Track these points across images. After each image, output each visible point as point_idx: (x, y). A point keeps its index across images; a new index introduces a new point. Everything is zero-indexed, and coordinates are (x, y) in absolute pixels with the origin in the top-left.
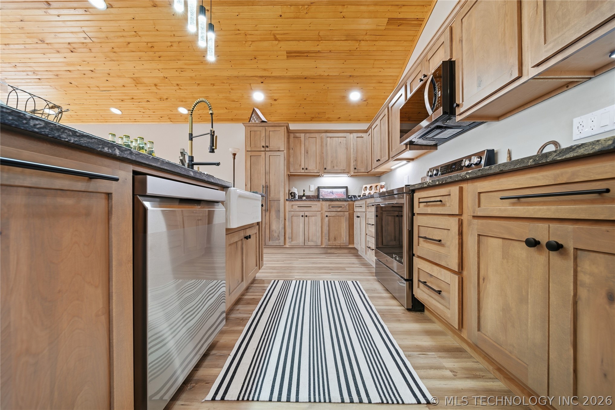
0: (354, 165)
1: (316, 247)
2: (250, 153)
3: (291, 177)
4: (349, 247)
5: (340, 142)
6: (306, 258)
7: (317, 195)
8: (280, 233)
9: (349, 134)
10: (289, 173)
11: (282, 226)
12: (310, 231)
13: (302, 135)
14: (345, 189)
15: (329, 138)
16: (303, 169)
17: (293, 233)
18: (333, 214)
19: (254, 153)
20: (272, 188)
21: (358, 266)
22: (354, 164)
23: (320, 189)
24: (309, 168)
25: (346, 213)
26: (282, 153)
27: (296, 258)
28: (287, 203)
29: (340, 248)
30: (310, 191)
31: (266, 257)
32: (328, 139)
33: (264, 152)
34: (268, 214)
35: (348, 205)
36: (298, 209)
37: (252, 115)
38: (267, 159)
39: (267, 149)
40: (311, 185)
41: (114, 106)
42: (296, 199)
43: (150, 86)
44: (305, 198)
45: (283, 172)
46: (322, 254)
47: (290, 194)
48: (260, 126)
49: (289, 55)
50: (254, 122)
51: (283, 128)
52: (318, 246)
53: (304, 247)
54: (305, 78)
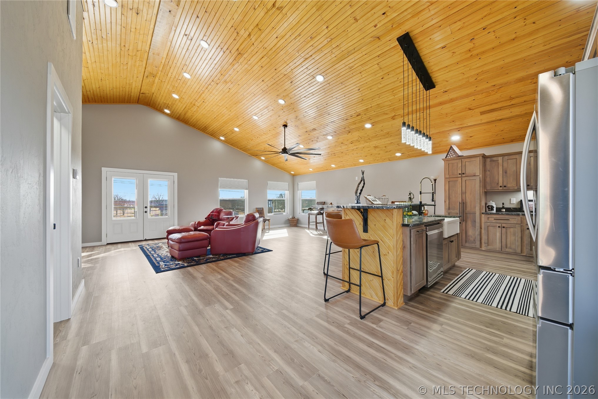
1: (515, 254)
2: (448, 179)
3: (487, 193)
6: (503, 261)
7: (519, 207)
8: (476, 238)
10: (485, 191)
11: (477, 233)
12: (508, 240)
13: (500, 159)
16: (501, 187)
17: (489, 239)
19: (451, 179)
20: (468, 205)
24: (508, 185)
26: (478, 177)
27: (492, 259)
28: (483, 215)
31: (462, 254)
33: (461, 178)
34: (464, 223)
36: (494, 221)
37: (450, 150)
38: (463, 183)
39: (463, 175)
40: (512, 199)
41: (362, 159)
42: (495, 211)
43: (382, 148)
44: (504, 210)
45: (479, 192)
46: (523, 261)
47: (487, 207)
48: (457, 159)
49: (482, 113)
50: (452, 156)
51: (479, 158)
52: (517, 253)
53: (501, 252)
54: (500, 120)
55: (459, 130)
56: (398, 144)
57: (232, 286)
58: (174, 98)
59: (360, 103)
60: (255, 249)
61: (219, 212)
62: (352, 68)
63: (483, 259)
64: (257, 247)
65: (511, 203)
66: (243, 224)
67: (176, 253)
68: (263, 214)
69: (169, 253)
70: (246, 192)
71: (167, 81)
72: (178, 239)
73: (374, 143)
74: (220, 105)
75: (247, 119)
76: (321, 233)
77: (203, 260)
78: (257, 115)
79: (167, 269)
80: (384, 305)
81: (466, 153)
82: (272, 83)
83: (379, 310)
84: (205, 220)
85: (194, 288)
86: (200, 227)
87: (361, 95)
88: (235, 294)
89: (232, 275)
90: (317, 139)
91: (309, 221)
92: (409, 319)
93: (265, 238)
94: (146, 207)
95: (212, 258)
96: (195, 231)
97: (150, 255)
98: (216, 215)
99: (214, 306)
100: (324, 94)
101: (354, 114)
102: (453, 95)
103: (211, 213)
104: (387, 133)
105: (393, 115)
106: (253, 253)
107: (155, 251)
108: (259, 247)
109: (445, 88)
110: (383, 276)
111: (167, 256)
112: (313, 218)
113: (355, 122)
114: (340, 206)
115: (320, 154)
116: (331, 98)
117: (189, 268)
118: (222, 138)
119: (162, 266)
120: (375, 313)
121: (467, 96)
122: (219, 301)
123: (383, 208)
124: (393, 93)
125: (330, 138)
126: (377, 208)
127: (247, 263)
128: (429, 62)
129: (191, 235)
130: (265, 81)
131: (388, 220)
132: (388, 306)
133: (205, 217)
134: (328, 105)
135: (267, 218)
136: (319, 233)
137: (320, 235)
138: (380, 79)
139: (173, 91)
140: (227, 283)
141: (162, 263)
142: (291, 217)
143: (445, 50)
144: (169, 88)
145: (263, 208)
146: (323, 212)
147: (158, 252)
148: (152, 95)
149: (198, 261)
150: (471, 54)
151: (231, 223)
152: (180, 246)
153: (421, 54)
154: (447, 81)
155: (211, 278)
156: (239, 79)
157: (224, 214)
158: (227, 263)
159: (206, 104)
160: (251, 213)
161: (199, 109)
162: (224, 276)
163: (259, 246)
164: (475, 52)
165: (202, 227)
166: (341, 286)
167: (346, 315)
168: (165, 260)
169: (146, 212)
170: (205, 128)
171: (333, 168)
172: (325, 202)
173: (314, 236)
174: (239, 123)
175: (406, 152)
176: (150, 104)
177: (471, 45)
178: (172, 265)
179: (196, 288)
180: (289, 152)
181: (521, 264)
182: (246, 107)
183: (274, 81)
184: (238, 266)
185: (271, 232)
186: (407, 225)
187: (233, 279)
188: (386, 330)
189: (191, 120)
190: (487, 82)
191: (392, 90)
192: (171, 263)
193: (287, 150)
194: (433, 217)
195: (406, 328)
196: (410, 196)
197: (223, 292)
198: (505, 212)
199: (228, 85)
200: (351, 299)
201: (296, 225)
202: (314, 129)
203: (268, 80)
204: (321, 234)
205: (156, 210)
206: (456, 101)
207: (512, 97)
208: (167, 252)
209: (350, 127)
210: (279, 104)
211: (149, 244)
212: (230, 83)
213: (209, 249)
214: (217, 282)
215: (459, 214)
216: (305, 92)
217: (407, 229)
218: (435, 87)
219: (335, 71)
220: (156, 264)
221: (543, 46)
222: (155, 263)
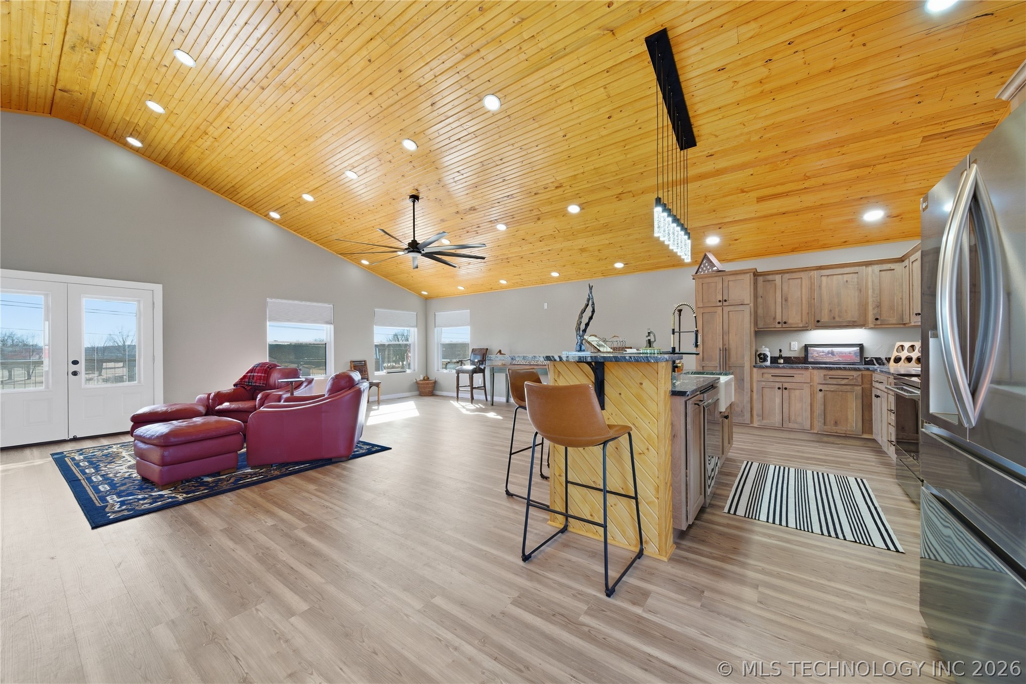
0: (874, 314)
1: (803, 431)
2: (702, 309)
3: (760, 333)
4: (862, 437)
5: (847, 281)
7: (804, 356)
8: (744, 407)
9: (864, 267)
10: (757, 330)
11: (747, 399)
12: (793, 410)
13: (778, 278)
14: (858, 348)
15: (826, 277)
16: (779, 323)
17: (764, 409)
18: (833, 388)
19: (707, 310)
20: (733, 353)
21: (874, 464)
22: (875, 311)
23: (809, 348)
24: (790, 321)
25: (856, 388)
26: (748, 307)
28: (755, 370)
29: (846, 437)
30: (790, 350)
31: (735, 437)
32: (824, 279)
33: (721, 308)
35: (861, 376)
36: (772, 379)
37: (703, 261)
38: (726, 316)
39: (725, 304)
40: (793, 343)
41: (555, 271)
42: (768, 363)
43: (594, 252)
44: (782, 361)
45: (748, 331)
46: (813, 441)
47: (757, 356)
48: (716, 276)
49: (760, 200)
50: (706, 270)
51: (749, 274)
52: (805, 430)
53: (782, 428)
54: (783, 214)
55: (719, 226)
56: (621, 247)
57: (303, 543)
58: (152, 112)
59: (564, 163)
60: (354, 446)
61: (266, 370)
62: (557, 89)
63: (759, 443)
64: (358, 443)
65: (792, 349)
66: (326, 396)
67: (155, 470)
68: (365, 372)
69: (135, 471)
70: (330, 328)
71: (130, 66)
72: (158, 437)
73: (581, 242)
74: (270, 139)
75: (333, 177)
76: (482, 406)
77: (228, 481)
78: (355, 170)
79: (126, 513)
80: (640, 554)
81: (729, 267)
82: (391, 101)
83: (636, 568)
84: (234, 389)
85: (201, 561)
86: (221, 404)
87: (566, 147)
88: (310, 566)
89: (302, 516)
90: (477, 230)
91: (458, 384)
92: (696, 581)
93: (371, 422)
94: (75, 362)
95: (250, 476)
96: (207, 414)
97: (80, 478)
98: (261, 376)
99: (255, 612)
100: (496, 137)
101: (550, 185)
102: (722, 163)
103: (247, 373)
104: (605, 225)
105: (620, 191)
106: (348, 457)
107: (97, 469)
108: (362, 442)
109: (712, 149)
110: (639, 496)
111: (129, 477)
112: (465, 379)
113: (550, 200)
114: (553, 357)
115: (483, 258)
116: (511, 148)
117: (189, 507)
118: (275, 215)
119: (113, 505)
120: (630, 576)
121: (742, 167)
122: (269, 592)
123: (649, 361)
124: (625, 148)
125: (501, 227)
126: (635, 359)
127: (335, 481)
128: (693, 95)
129: (195, 426)
130: (376, 95)
131: (646, 384)
132: (649, 557)
133: (234, 383)
134: (504, 161)
135: (374, 381)
136: (479, 407)
137: (481, 410)
138: (604, 119)
139: (149, 93)
140: (290, 537)
141: (112, 499)
142: (422, 378)
143: (723, 75)
144: (136, 84)
145: (365, 361)
146: (485, 368)
147: (104, 469)
148: (90, 99)
149: (214, 487)
150: (762, 89)
151: (297, 393)
152: (166, 453)
153: (682, 78)
154: (717, 136)
155: (248, 527)
156: (317, 84)
157: (279, 376)
158: (288, 486)
159: (235, 135)
160: (344, 373)
161: (216, 144)
162: (282, 520)
163: (361, 439)
164: (767, 87)
165: (226, 405)
166: (547, 520)
167: (575, 589)
168: (122, 488)
169: (75, 373)
170: (232, 189)
171: (502, 287)
172: (487, 349)
173: (468, 413)
174: (314, 183)
175: (632, 262)
176: (85, 120)
177: (763, 72)
178: (142, 502)
179: (206, 561)
180: (423, 250)
181: (815, 448)
182: (330, 148)
183: (397, 98)
184: (316, 490)
185: (384, 408)
186: (682, 394)
187: (304, 525)
188: (663, 617)
189: (198, 169)
190: (777, 145)
191: (623, 144)
192: (140, 497)
193: (418, 246)
194: (691, 374)
195: (699, 604)
196: (649, 338)
197: (279, 566)
198: (783, 364)
199: (288, 94)
200: (573, 547)
201: (432, 392)
202: (473, 209)
203: (383, 94)
204: (481, 408)
205: (115, 368)
206: (723, 174)
207: (808, 174)
208: (129, 467)
209: (540, 209)
210: (403, 150)
211: (81, 450)
212: (293, 90)
213: (243, 454)
214: (262, 538)
215: (718, 368)
216: (460, 129)
217: (681, 400)
218: (695, 145)
219: (523, 90)
220: (96, 501)
221: (869, 90)
222: (94, 499)
